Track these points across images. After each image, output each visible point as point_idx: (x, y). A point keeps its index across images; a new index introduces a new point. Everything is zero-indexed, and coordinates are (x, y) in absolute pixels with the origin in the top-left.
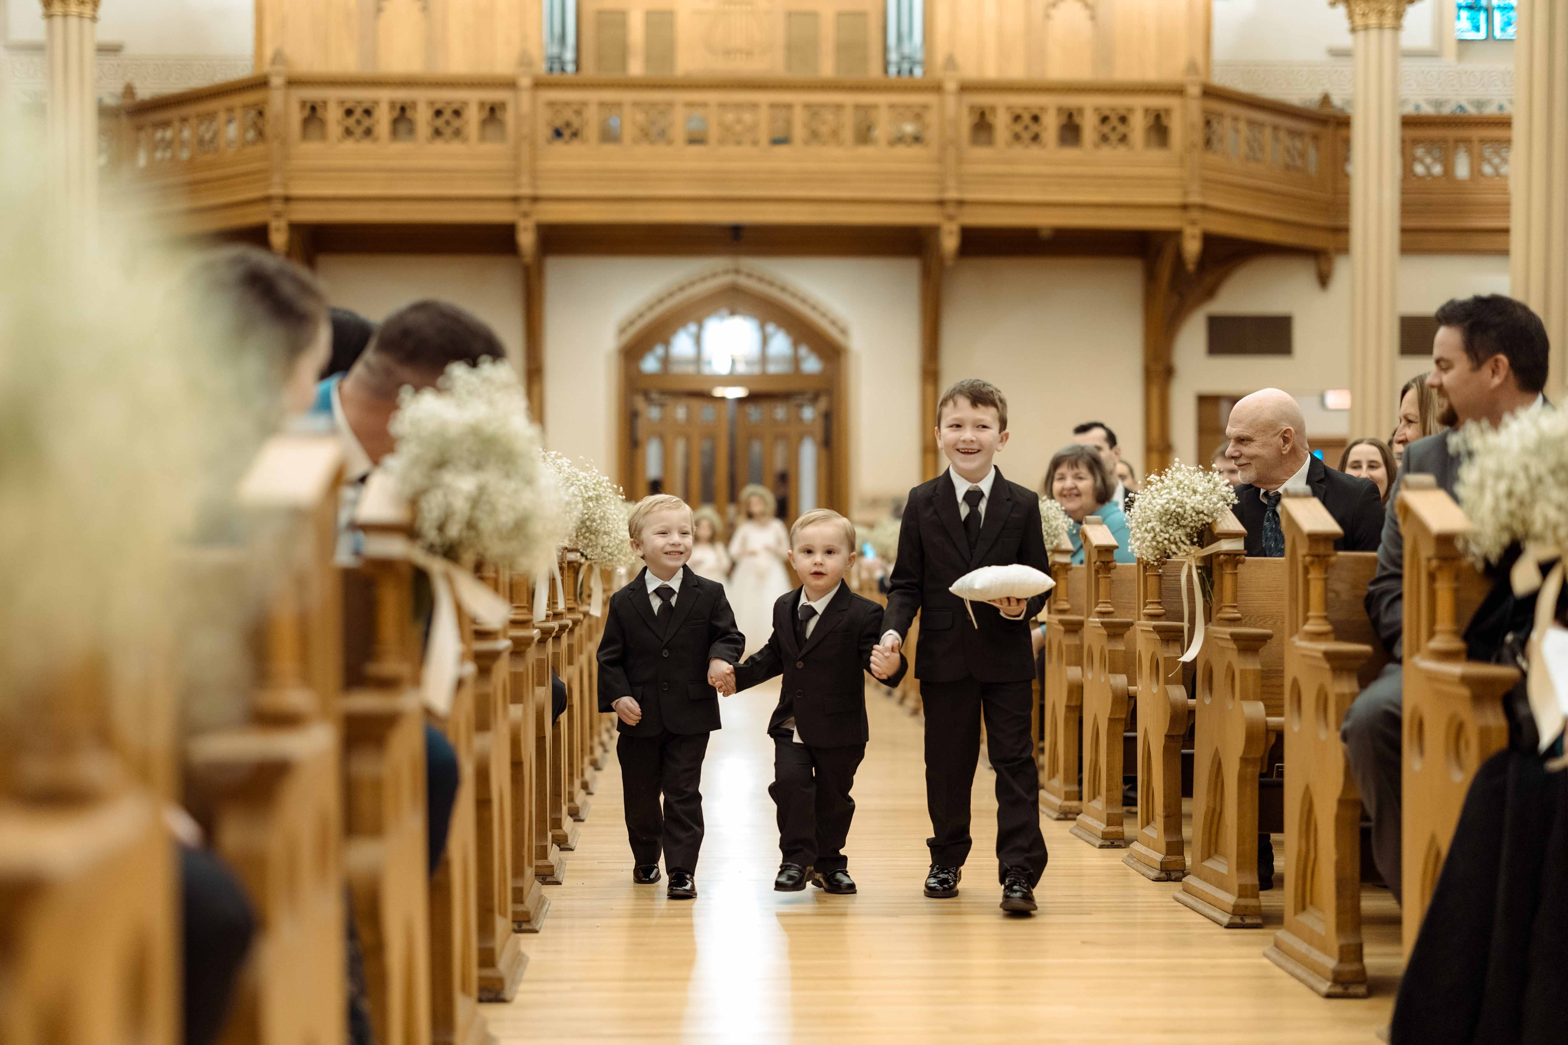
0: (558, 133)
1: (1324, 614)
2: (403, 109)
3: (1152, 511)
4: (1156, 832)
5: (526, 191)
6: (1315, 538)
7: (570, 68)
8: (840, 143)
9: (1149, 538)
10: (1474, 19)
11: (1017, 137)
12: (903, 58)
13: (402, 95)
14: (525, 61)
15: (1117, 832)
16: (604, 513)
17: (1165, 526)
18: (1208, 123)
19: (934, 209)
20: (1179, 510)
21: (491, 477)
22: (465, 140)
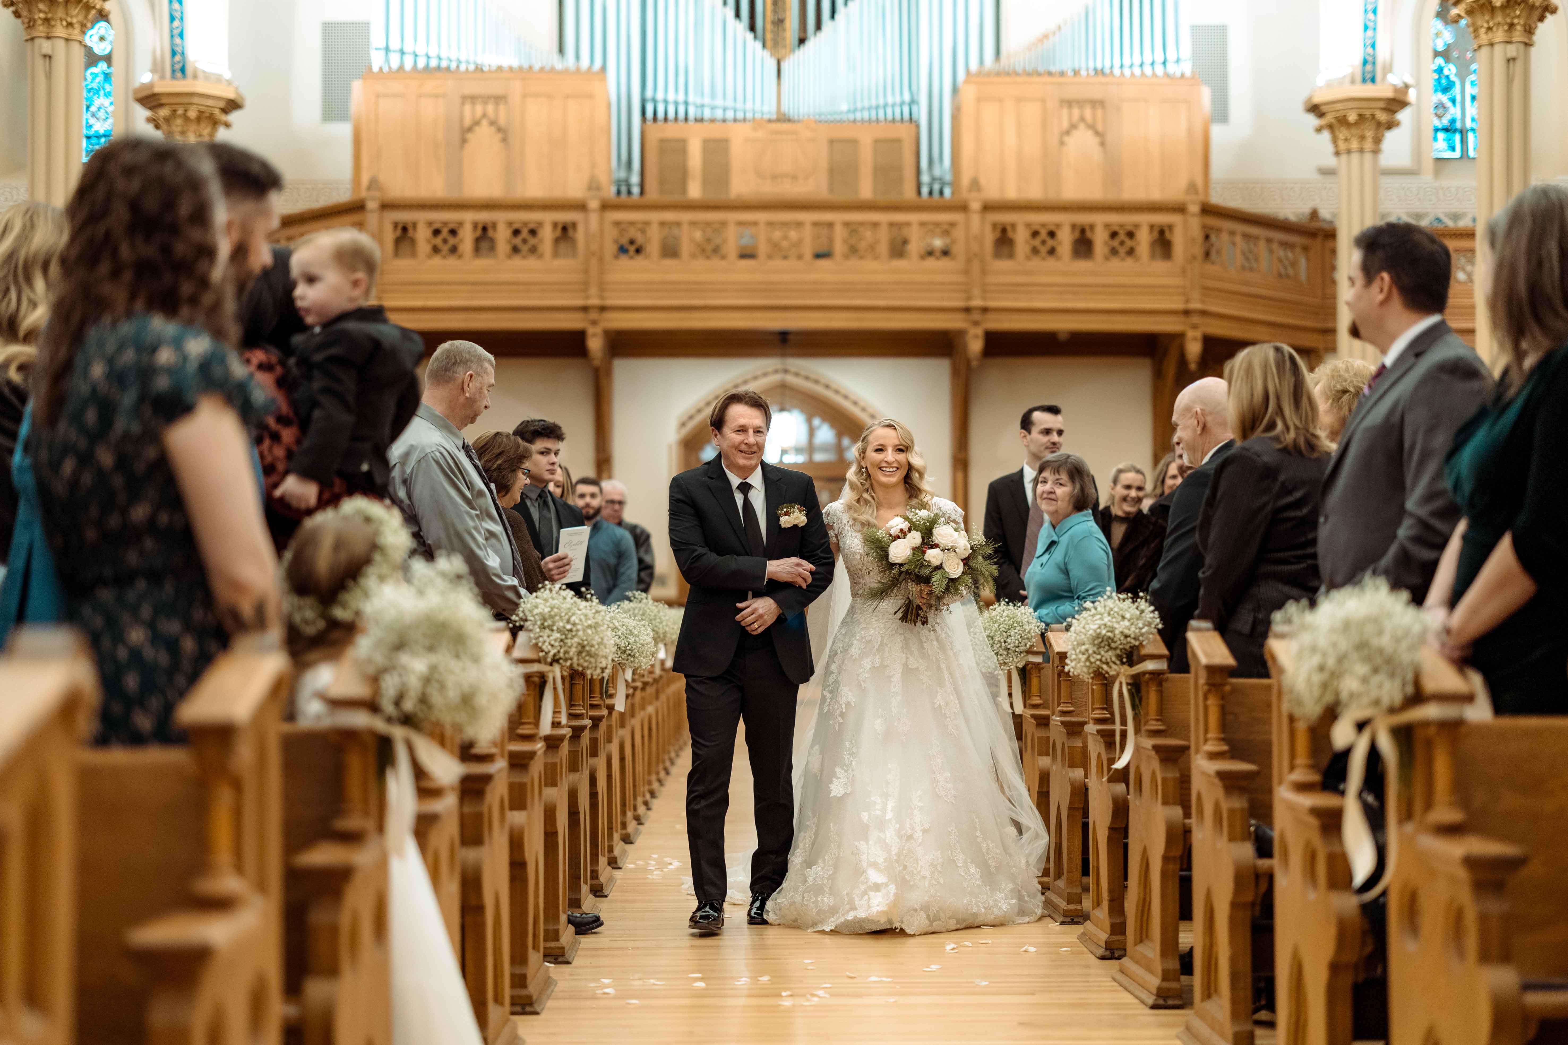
0: (623, 250)
1: (1222, 736)
2: (485, 229)
3: (1086, 635)
4: (1102, 914)
5: (594, 301)
6: (1212, 670)
7: (636, 190)
8: (876, 258)
9: (1083, 660)
10: (1450, 140)
11: (1035, 251)
12: (933, 179)
13: (484, 216)
14: (593, 186)
15: (1076, 910)
16: (602, 639)
17: (1098, 649)
18: (1207, 237)
19: (961, 316)
20: (1109, 634)
21: (443, 658)
22: (541, 256)
